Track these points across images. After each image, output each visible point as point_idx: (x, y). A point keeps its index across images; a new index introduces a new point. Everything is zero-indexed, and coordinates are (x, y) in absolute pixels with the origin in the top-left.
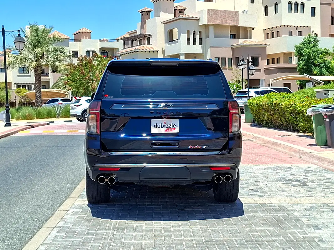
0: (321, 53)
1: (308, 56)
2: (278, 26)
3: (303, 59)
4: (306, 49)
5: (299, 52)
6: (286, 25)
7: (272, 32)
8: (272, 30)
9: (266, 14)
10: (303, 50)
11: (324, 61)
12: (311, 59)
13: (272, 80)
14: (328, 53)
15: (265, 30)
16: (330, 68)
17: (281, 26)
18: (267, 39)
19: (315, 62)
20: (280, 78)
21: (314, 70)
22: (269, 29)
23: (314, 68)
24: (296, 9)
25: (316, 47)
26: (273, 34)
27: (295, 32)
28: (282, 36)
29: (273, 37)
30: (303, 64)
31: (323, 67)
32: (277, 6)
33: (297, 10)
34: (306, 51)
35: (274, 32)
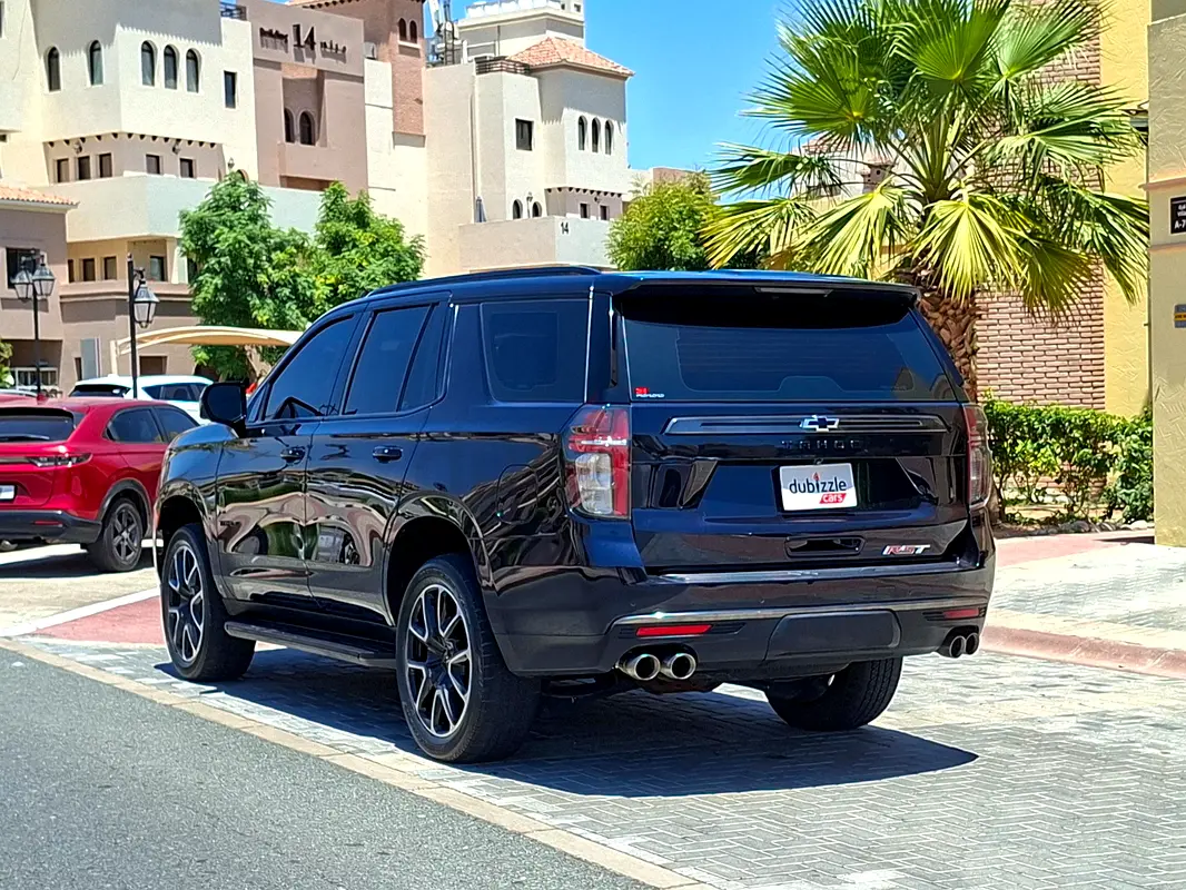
0: (280, 247)
1: (235, 254)
2: (106, 135)
3: (216, 266)
4: (226, 230)
5: (199, 239)
6: (137, 131)
7: (81, 155)
8: (81, 149)
9: (54, 82)
10: (213, 232)
11: (292, 277)
12: (245, 269)
13: (120, 342)
14: (303, 247)
15: (52, 144)
16: (312, 304)
17: (115, 135)
18: (59, 181)
19: (262, 278)
20: (152, 338)
21: (259, 309)
22: (67, 142)
23: (258, 302)
24: (172, 73)
25: (260, 223)
26: (83, 164)
27: (171, 162)
28: (122, 174)
29: (83, 174)
30: (216, 285)
31: (289, 298)
32: (100, 56)
33: (175, 78)
34: (224, 236)
35: (88, 157)
